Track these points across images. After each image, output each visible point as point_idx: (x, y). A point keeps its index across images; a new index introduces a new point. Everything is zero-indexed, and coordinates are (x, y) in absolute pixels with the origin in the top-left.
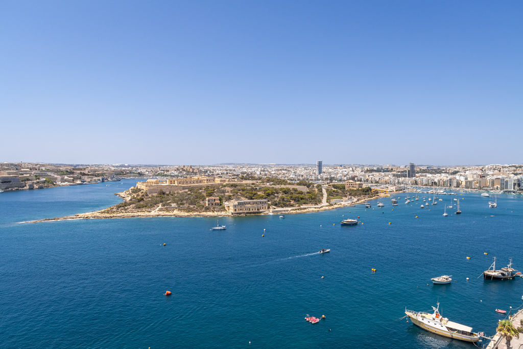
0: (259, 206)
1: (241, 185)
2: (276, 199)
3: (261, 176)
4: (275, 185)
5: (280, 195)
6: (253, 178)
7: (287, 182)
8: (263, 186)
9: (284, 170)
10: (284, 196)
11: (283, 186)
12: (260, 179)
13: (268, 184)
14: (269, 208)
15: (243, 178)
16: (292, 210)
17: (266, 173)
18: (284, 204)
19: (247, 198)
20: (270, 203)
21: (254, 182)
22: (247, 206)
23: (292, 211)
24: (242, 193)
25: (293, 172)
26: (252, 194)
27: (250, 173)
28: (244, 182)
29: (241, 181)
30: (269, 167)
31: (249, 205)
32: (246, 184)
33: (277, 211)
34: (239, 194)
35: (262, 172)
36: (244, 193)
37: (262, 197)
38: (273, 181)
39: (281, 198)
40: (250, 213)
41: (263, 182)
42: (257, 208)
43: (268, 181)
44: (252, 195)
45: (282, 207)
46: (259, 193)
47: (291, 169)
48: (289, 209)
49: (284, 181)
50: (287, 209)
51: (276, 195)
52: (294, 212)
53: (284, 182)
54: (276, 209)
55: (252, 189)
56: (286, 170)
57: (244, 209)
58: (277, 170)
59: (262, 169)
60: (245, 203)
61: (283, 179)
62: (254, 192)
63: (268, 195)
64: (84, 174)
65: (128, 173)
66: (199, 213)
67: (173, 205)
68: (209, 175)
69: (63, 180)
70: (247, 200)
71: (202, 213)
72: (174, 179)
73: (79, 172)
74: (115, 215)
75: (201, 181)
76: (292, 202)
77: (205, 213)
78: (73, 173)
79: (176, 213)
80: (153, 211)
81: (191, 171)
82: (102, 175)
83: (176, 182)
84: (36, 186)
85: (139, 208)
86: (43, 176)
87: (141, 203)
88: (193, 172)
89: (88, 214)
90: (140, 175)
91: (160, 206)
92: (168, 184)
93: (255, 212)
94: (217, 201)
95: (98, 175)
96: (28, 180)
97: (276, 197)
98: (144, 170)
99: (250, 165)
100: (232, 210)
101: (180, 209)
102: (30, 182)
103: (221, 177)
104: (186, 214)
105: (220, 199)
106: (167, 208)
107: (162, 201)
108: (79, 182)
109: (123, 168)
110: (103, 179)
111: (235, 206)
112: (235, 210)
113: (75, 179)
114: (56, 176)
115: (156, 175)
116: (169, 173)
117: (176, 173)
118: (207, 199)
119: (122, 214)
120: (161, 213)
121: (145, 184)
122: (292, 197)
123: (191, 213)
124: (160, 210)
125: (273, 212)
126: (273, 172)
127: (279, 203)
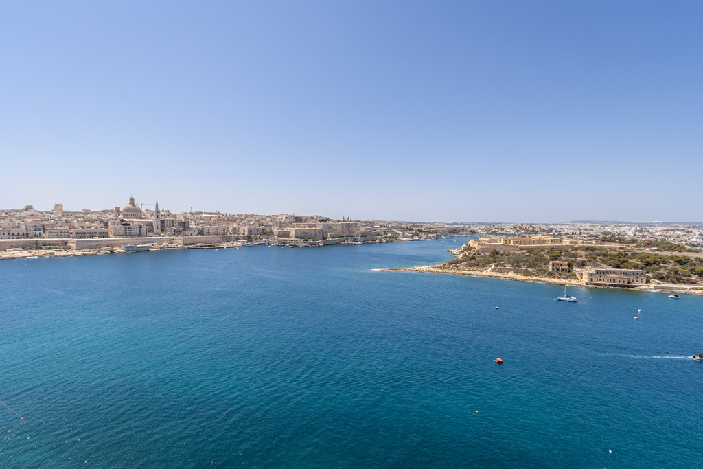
0: (631, 278)
1: (601, 249)
2: (662, 271)
3: (635, 237)
4: (660, 251)
5: (670, 266)
6: (621, 241)
7: (684, 248)
8: (639, 251)
9: (678, 230)
10: (678, 267)
11: (675, 254)
12: (634, 242)
13: (647, 249)
14: (648, 282)
15: (604, 240)
16: (693, 289)
17: (645, 234)
18: (677, 279)
19: (610, 265)
20: (650, 275)
21: (624, 245)
22: (610, 275)
23: (693, 291)
24: (603, 259)
25: (698, 233)
26: (620, 261)
27: (616, 234)
28: (607, 245)
29: (601, 244)
30: (651, 226)
31: (614, 276)
32: (610, 248)
33: (663, 288)
34: (597, 259)
35: (637, 233)
36: (606, 259)
37: (636, 267)
38: (657, 246)
39: (672, 270)
40: (616, 286)
41: (639, 246)
42: (627, 281)
43: (649, 245)
44: (620, 262)
45: (674, 283)
46: (630, 261)
47: (695, 230)
48: (688, 287)
49: (679, 246)
50: (683, 286)
51: (662, 265)
52: (697, 292)
53: (680, 248)
54: (662, 285)
55: (620, 255)
56: (682, 230)
57: (606, 280)
58: (665, 230)
59: (638, 229)
60: (607, 272)
61: (676, 243)
62: (622, 259)
63: (648, 264)
64: (421, 231)
65: (460, 231)
66: (539, 279)
67: (508, 266)
68: (554, 236)
69: (404, 236)
70: (610, 269)
71: (543, 279)
72: (510, 238)
73: (417, 229)
74: (447, 271)
75: (543, 242)
76: (694, 278)
77: (547, 279)
78: (412, 230)
79: (511, 274)
80: (485, 271)
81: (531, 229)
82: (437, 232)
83: (512, 242)
84: (384, 241)
85: (471, 266)
86: (389, 232)
87: (473, 261)
88: (533, 231)
89: (424, 268)
90: (473, 232)
91: (493, 267)
92: (502, 243)
93: (624, 286)
94: (564, 267)
95: (433, 232)
96: (379, 235)
97: (661, 267)
98: (477, 228)
99: (617, 224)
100: (586, 279)
101: (515, 272)
102: (380, 237)
103: (572, 238)
104: (523, 278)
105: (569, 265)
106: (500, 270)
107: (495, 262)
108: (416, 238)
109: (456, 226)
110: (437, 236)
111: (591, 275)
112: (592, 280)
113: (414, 235)
114: (399, 232)
115: (489, 233)
116: (503, 232)
117: (512, 232)
118: (551, 263)
119: (453, 271)
120: (494, 274)
121: (477, 243)
122: (693, 270)
123: (529, 277)
124: (493, 270)
125: (656, 288)
126: (658, 234)
127: (668, 277)
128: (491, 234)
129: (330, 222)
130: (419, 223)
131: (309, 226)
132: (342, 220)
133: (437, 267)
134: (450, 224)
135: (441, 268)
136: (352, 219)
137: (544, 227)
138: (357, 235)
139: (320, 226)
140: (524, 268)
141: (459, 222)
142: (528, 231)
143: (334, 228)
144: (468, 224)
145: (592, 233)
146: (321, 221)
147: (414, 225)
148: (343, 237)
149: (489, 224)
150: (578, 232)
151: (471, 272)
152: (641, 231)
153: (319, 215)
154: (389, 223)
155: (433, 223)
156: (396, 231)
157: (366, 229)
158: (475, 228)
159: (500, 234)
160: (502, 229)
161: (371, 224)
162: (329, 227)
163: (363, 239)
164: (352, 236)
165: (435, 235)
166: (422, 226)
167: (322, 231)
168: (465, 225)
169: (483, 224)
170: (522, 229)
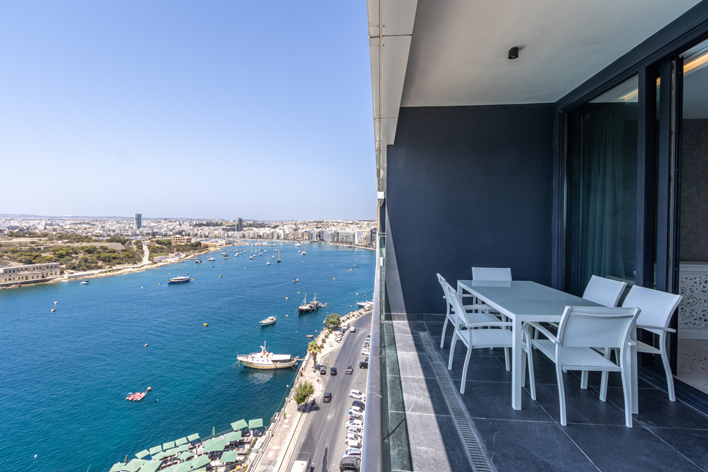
0: (45, 272)
1: (9, 245)
2: (74, 261)
3: (46, 231)
4: (72, 242)
5: (81, 256)
6: (32, 235)
7: (91, 238)
8: (51, 245)
9: (85, 223)
10: (88, 256)
11: (84, 244)
12: (45, 235)
13: (60, 242)
14: (62, 273)
15: (12, 235)
16: (100, 273)
17: (56, 227)
18: (87, 267)
19: (21, 262)
20: (64, 266)
21: (35, 239)
22: (22, 273)
23: (99, 275)
24: (12, 256)
25: (100, 226)
26: (31, 256)
27: (25, 228)
28: (15, 240)
29: (8, 239)
30: (60, 220)
31: (26, 272)
32: (20, 243)
33: (76, 276)
34: (4, 257)
35: (48, 227)
36: (15, 255)
37: (50, 260)
38: (68, 238)
39: (82, 259)
40: (29, 283)
41: (51, 239)
42: (41, 275)
43: (61, 237)
44: (32, 258)
45: (84, 270)
46: (43, 255)
47: (97, 223)
48: (96, 272)
49: (87, 237)
50: (92, 272)
51: (74, 255)
52: (102, 275)
53: (88, 239)
54: (75, 274)
55: (32, 250)
56: (88, 223)
57: (17, 279)
58: (73, 224)
59: (48, 222)
60: (18, 270)
61: (84, 235)
62: (34, 254)
63: (61, 256)
70: (21, 265)
76: (100, 263)
93: (38, 282)
97: (73, 258)
99: (25, 218)
122: (99, 257)
125: (69, 278)
126: (67, 227)
127: (79, 266)
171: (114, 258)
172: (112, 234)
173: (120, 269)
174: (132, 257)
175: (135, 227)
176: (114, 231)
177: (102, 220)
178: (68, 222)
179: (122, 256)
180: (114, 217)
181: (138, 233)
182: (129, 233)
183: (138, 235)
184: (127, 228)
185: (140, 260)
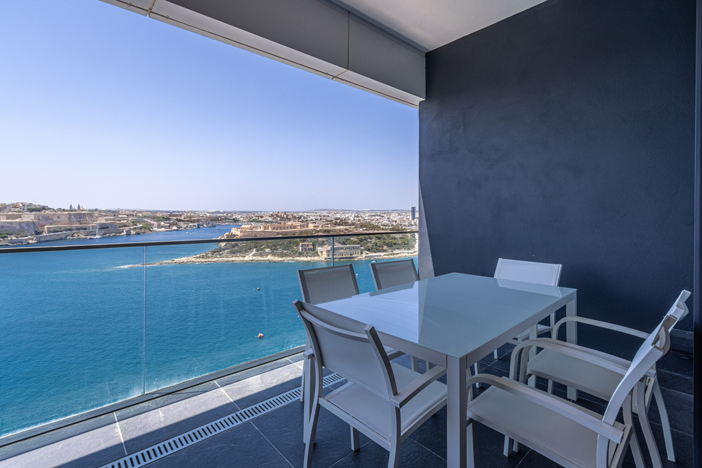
0: (352, 251)
1: (334, 231)
2: (369, 244)
3: (354, 221)
4: (368, 230)
5: (373, 241)
6: (346, 224)
7: (380, 227)
8: (356, 231)
9: (377, 215)
11: (376, 231)
12: (353, 224)
13: (361, 229)
14: (362, 253)
15: (336, 224)
16: (385, 255)
17: (360, 218)
18: (376, 249)
19: (341, 243)
20: (362, 248)
21: (348, 227)
22: (340, 251)
23: (384, 257)
25: (387, 217)
27: (343, 219)
28: (338, 227)
29: (334, 227)
30: (363, 213)
31: (342, 251)
32: (340, 230)
33: (369, 256)
35: (355, 218)
36: (337, 238)
37: (355, 243)
38: (366, 227)
39: (374, 243)
40: (343, 258)
41: (356, 228)
42: (350, 253)
43: (362, 226)
44: (345, 240)
45: (375, 252)
46: (351, 239)
47: (385, 215)
48: (382, 254)
50: (380, 254)
51: (369, 240)
52: (386, 257)
53: (377, 227)
54: (370, 255)
55: (346, 235)
56: (379, 216)
57: (337, 255)
58: (371, 216)
59: (356, 215)
60: (338, 249)
61: (376, 224)
62: (347, 237)
63: (362, 240)
64: (180, 220)
65: (223, 219)
66: (292, 258)
67: (267, 250)
68: (303, 222)
69: (159, 226)
70: (340, 246)
71: (295, 259)
72: (268, 225)
73: (175, 218)
74: (210, 260)
75: (294, 227)
76: (385, 248)
77: (298, 258)
78: (169, 219)
79: (270, 257)
80: (247, 256)
81: (285, 216)
82: (198, 221)
83: (270, 228)
84: (133, 232)
85: (234, 253)
86: (140, 222)
87: (236, 248)
88: (287, 218)
89: (184, 259)
90: (235, 220)
91: (254, 252)
92: (262, 230)
93: (348, 258)
94: (310, 247)
95: (194, 221)
96: (125, 226)
97: (368, 242)
98: (240, 217)
99: (344, 211)
100: (325, 255)
101: (273, 254)
102: (127, 228)
103: (315, 223)
104: (280, 259)
105: (313, 245)
106: (261, 254)
107: (256, 247)
108: (175, 228)
109: (219, 215)
110: (198, 225)
111: (328, 251)
112: (328, 255)
113: (171, 225)
114: (152, 222)
115: (251, 221)
116: (263, 219)
117: (270, 219)
118: (301, 244)
119: (216, 259)
120: (255, 258)
121: (239, 230)
122: (384, 242)
123: (284, 258)
124: (254, 255)
125: (366, 257)
126: (367, 218)
127: (372, 248)
128: (252, 221)
129: (47, 212)
130: (178, 212)
131: (9, 217)
132: (69, 208)
133: (199, 257)
134: (212, 213)
135: (203, 257)
136: (85, 208)
137: (295, 214)
138: (93, 227)
139: (29, 217)
140: (280, 251)
141: (221, 211)
142: (283, 218)
143: (55, 219)
144: (230, 213)
145: (328, 219)
146: (31, 210)
147: (172, 214)
148: (71, 230)
149: (251, 212)
150: (319, 218)
151: (234, 259)
152: (357, 217)
153: (27, 201)
154: (140, 212)
155: (194, 212)
156: (149, 221)
157: (107, 220)
158: (238, 217)
159: (260, 221)
160: (262, 217)
161: (115, 213)
162: (47, 218)
163: (103, 231)
164: (85, 229)
165: (196, 224)
166: (181, 215)
167: (33, 223)
168: (228, 213)
169: (244, 212)
170: (278, 216)
171: (395, 244)
172: (394, 224)
173: (398, 254)
174: (407, 244)
175: (411, 219)
176: (396, 221)
177: (388, 213)
178: (367, 215)
179: (400, 243)
180: (397, 210)
181: (413, 223)
182: (407, 224)
183: (413, 225)
184: (405, 219)
185: (413, 247)
